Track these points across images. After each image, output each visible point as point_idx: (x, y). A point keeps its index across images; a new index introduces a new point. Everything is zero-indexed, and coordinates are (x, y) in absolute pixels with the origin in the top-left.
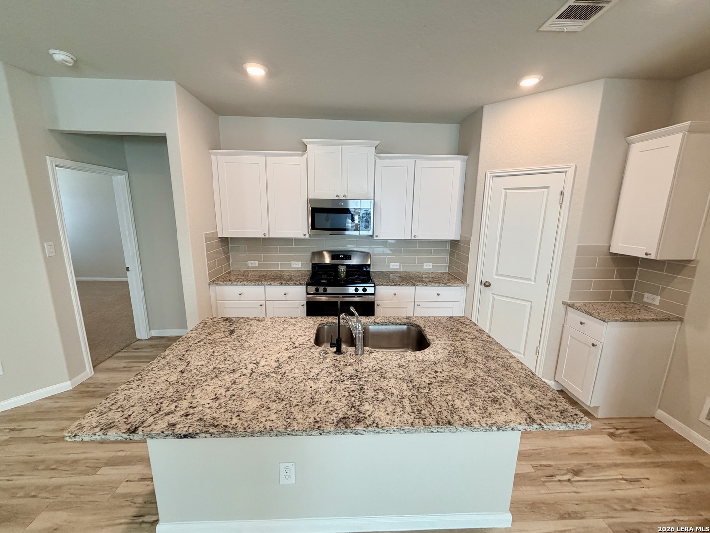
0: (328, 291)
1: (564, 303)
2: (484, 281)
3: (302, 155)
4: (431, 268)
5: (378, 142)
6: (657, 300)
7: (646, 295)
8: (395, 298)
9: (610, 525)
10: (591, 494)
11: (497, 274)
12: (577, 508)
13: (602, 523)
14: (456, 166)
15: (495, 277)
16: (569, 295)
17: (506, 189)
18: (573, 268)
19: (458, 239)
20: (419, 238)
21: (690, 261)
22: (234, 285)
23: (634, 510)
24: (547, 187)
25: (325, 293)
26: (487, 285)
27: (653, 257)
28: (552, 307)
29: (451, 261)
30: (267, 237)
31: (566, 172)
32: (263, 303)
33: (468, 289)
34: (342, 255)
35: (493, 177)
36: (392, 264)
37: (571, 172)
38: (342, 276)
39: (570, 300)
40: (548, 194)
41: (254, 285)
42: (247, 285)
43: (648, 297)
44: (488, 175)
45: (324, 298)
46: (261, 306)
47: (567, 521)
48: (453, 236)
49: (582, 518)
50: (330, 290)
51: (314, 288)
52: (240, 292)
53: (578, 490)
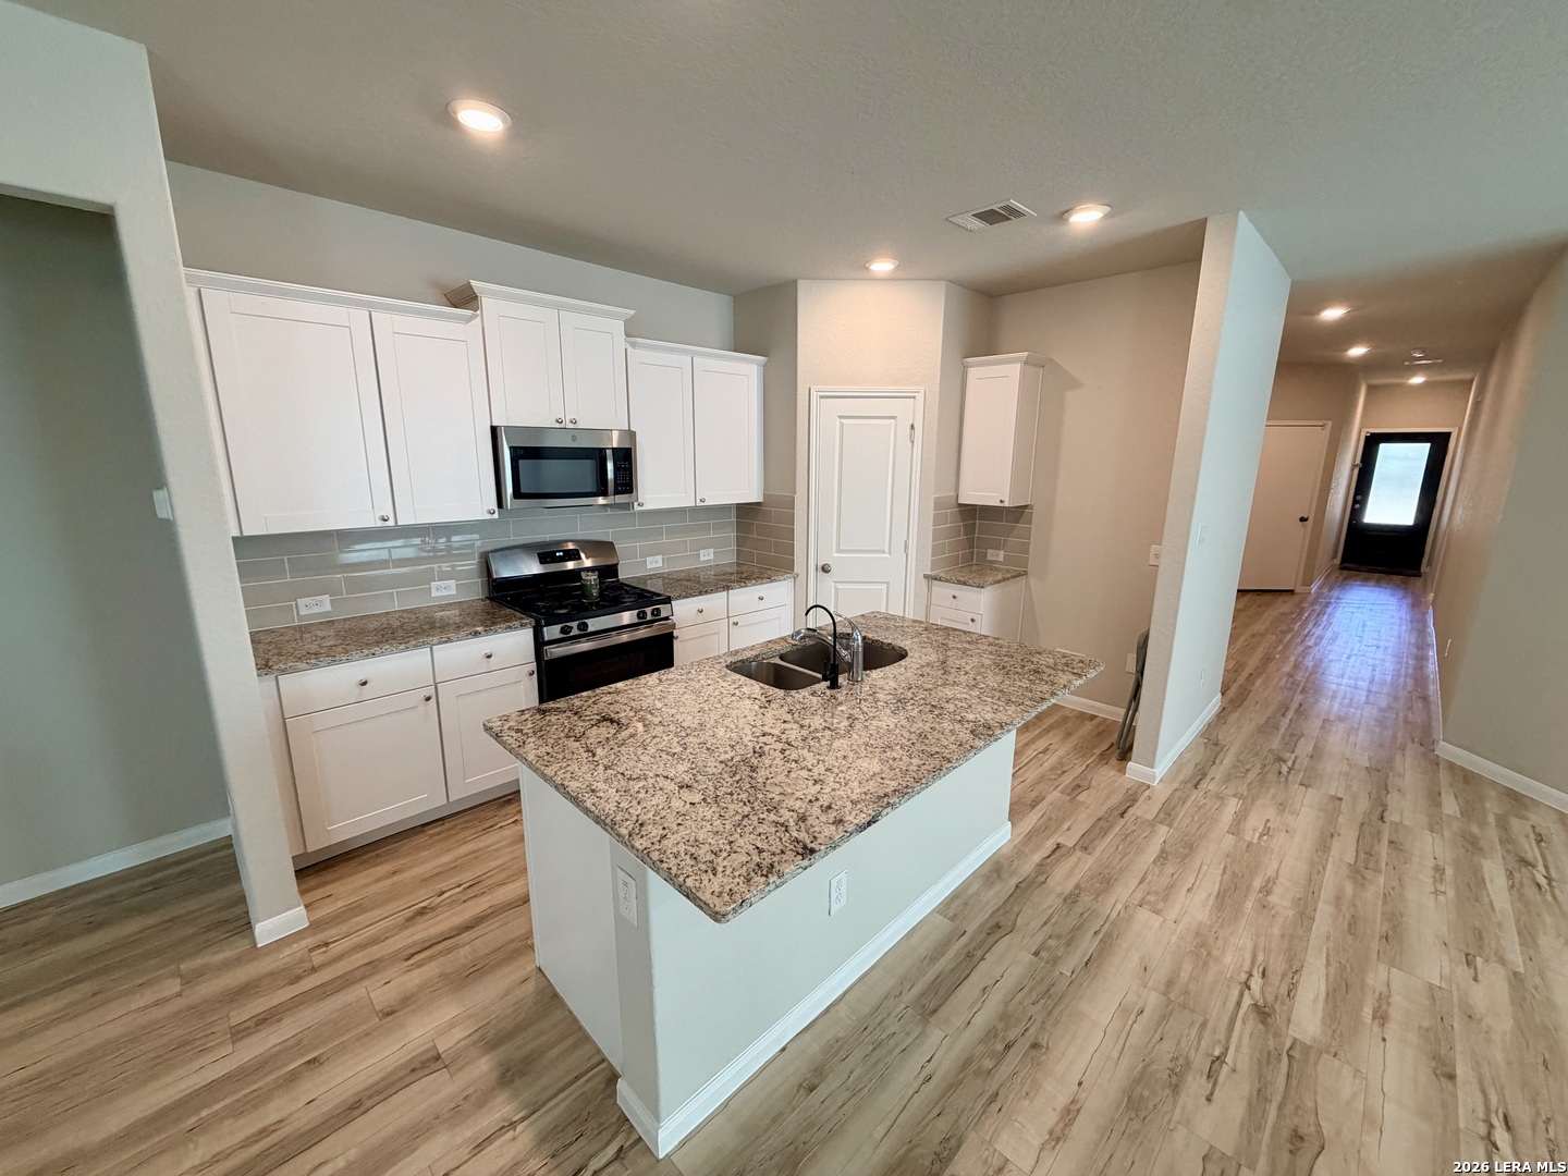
0: (591, 629)
1: (926, 577)
2: (820, 564)
3: (472, 318)
4: (712, 557)
5: (632, 312)
6: (1001, 556)
7: (990, 551)
8: (701, 618)
9: (1062, 793)
10: (1032, 777)
11: (839, 551)
12: (1034, 794)
13: (1056, 794)
14: (746, 372)
15: (836, 555)
16: (930, 564)
17: (840, 417)
18: (931, 528)
19: (761, 500)
20: (708, 503)
21: (1026, 507)
22: (341, 661)
23: (1064, 772)
24: (894, 418)
25: (585, 634)
26: (826, 569)
27: (1006, 504)
28: (913, 583)
29: (740, 542)
30: (391, 523)
31: (914, 397)
32: (431, 691)
33: (797, 583)
34: (560, 551)
35: (821, 397)
36: (649, 559)
37: (920, 397)
38: (595, 592)
39: (932, 570)
40: (896, 426)
41: (402, 651)
42: (382, 654)
43: (992, 554)
44: (814, 395)
45: (585, 646)
46: (428, 699)
47: (1038, 808)
48: (753, 494)
49: (1044, 799)
50: (594, 624)
51: (558, 628)
52: (364, 679)
53: (1023, 779)
